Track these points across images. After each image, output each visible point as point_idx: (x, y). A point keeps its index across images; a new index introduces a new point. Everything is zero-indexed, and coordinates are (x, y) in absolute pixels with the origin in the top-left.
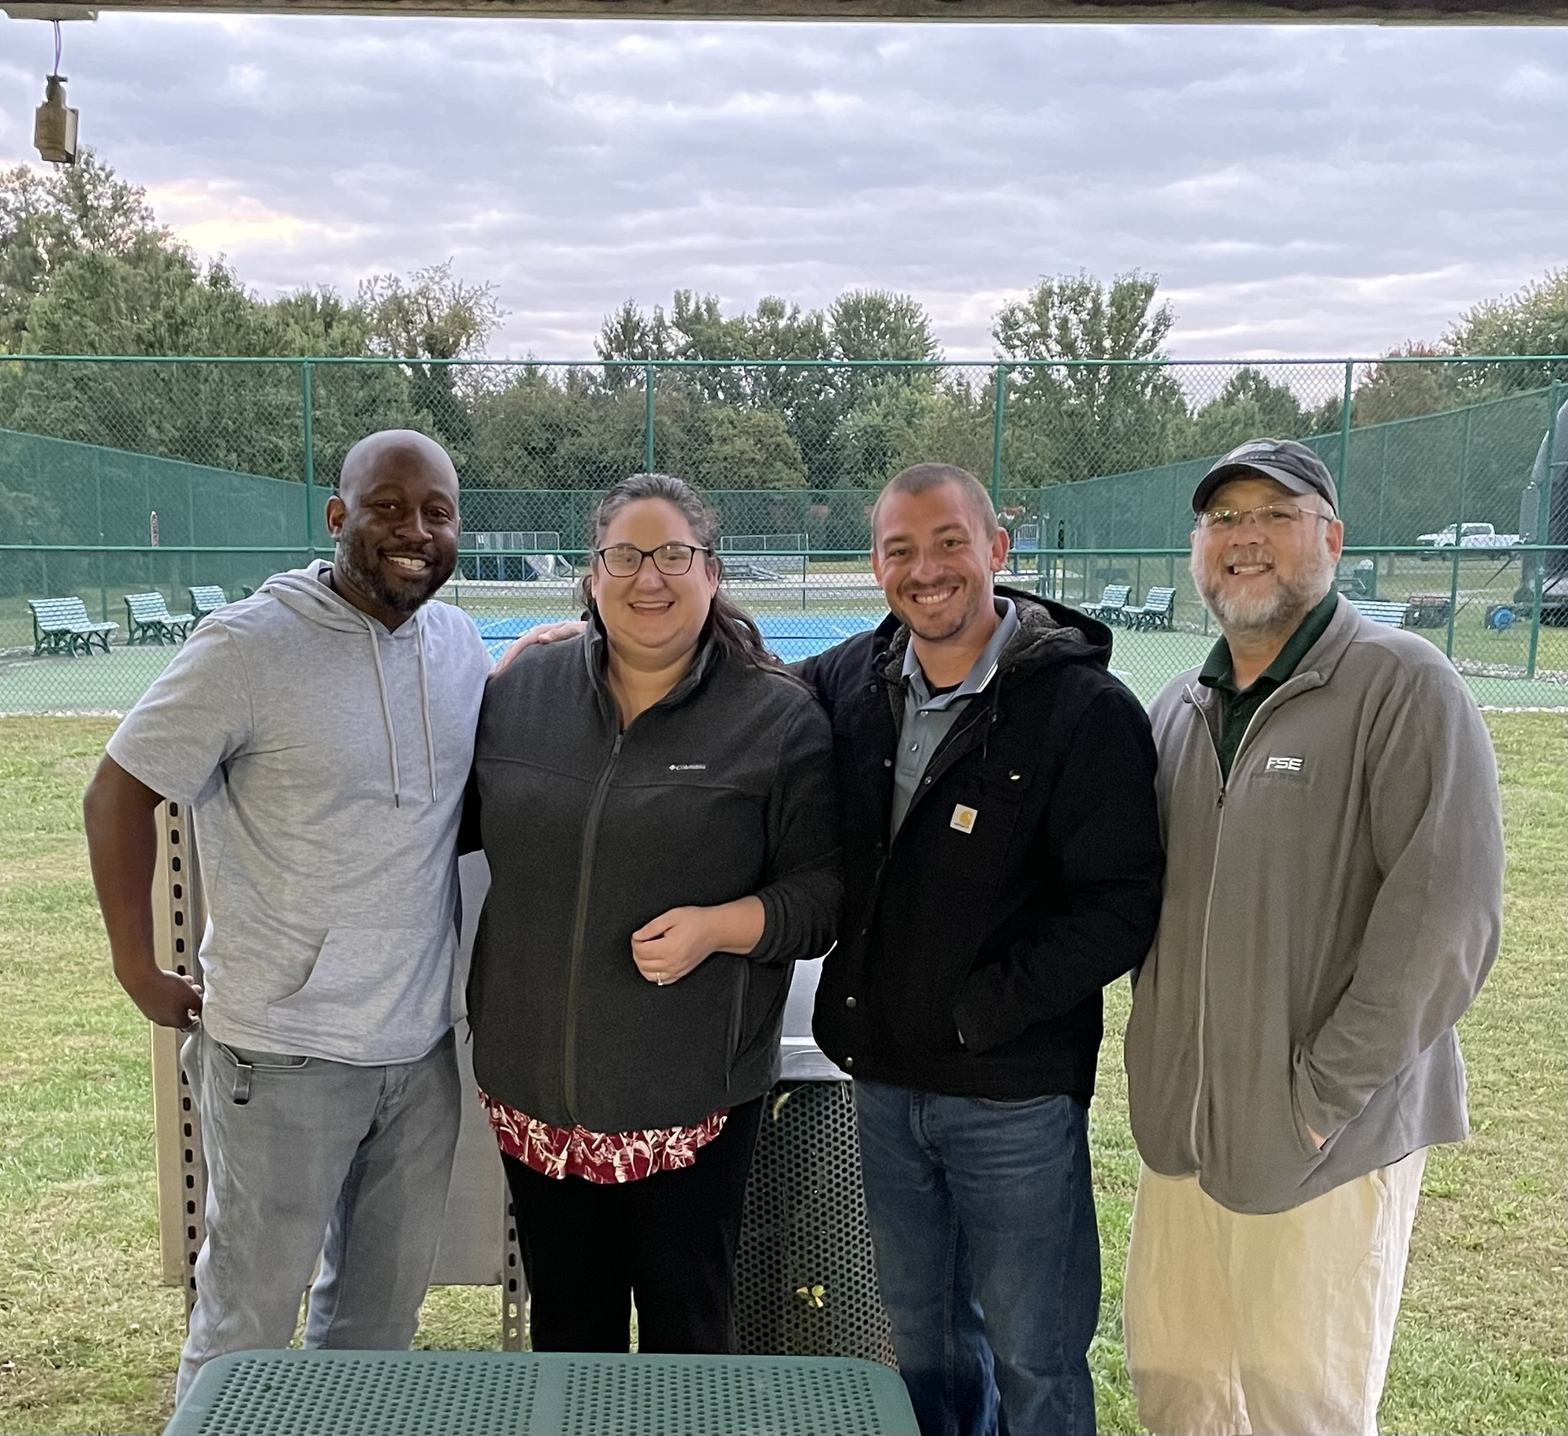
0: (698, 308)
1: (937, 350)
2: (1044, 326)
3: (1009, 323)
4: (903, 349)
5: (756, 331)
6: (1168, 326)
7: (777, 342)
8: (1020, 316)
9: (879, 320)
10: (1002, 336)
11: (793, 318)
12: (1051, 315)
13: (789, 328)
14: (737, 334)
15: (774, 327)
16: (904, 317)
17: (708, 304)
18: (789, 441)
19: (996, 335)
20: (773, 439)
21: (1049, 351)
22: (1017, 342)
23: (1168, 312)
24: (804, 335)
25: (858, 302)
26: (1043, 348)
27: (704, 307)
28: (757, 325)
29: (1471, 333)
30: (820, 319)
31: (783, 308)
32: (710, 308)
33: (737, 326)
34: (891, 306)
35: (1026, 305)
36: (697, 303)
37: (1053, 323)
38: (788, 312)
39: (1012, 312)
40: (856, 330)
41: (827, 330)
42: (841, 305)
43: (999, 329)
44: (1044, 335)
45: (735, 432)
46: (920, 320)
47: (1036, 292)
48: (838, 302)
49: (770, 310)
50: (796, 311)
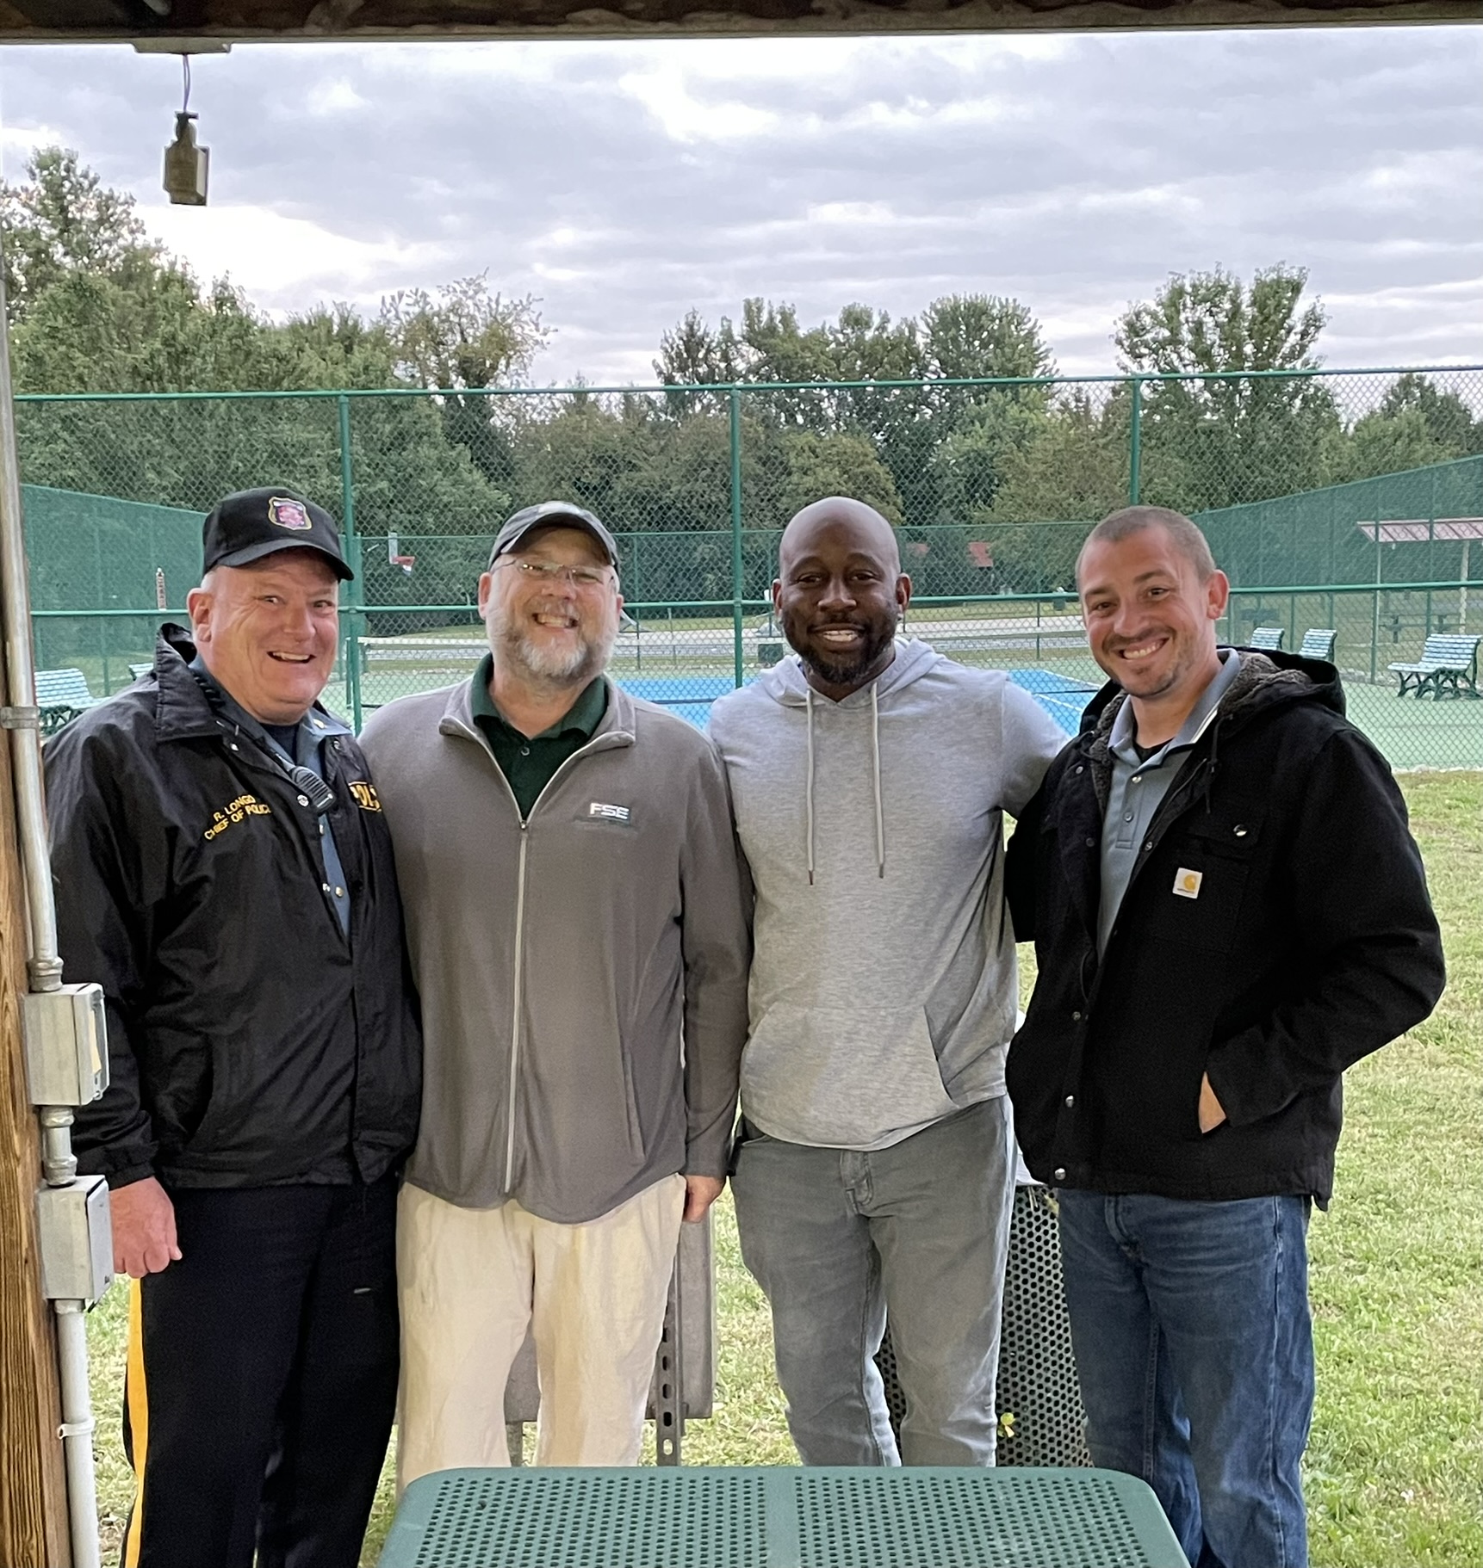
0: (771, 319)
1: (1049, 362)
2: (1175, 332)
3: (1134, 329)
4: (1010, 360)
5: (839, 344)
6: (1318, 328)
7: (863, 357)
8: (1147, 320)
9: (981, 328)
10: (1126, 343)
11: (882, 328)
12: (1182, 317)
13: (877, 340)
14: (817, 349)
15: (860, 339)
16: (1010, 323)
17: (783, 313)
18: (881, 470)
19: (1119, 342)
20: (860, 470)
21: (1181, 359)
22: (1144, 351)
23: (1318, 311)
24: (894, 347)
25: (956, 308)
26: (1174, 356)
27: (779, 317)
28: (840, 336)
30: (913, 329)
31: (870, 316)
32: (786, 318)
33: (818, 338)
34: (995, 312)
35: (1153, 306)
36: (770, 313)
37: (1185, 327)
38: (876, 320)
39: (1138, 315)
40: (955, 340)
41: (921, 340)
42: (937, 312)
43: (1123, 335)
44: (1175, 341)
45: (818, 461)
46: (1029, 325)
47: (1164, 292)
48: (933, 307)
49: (855, 319)
50: (885, 320)
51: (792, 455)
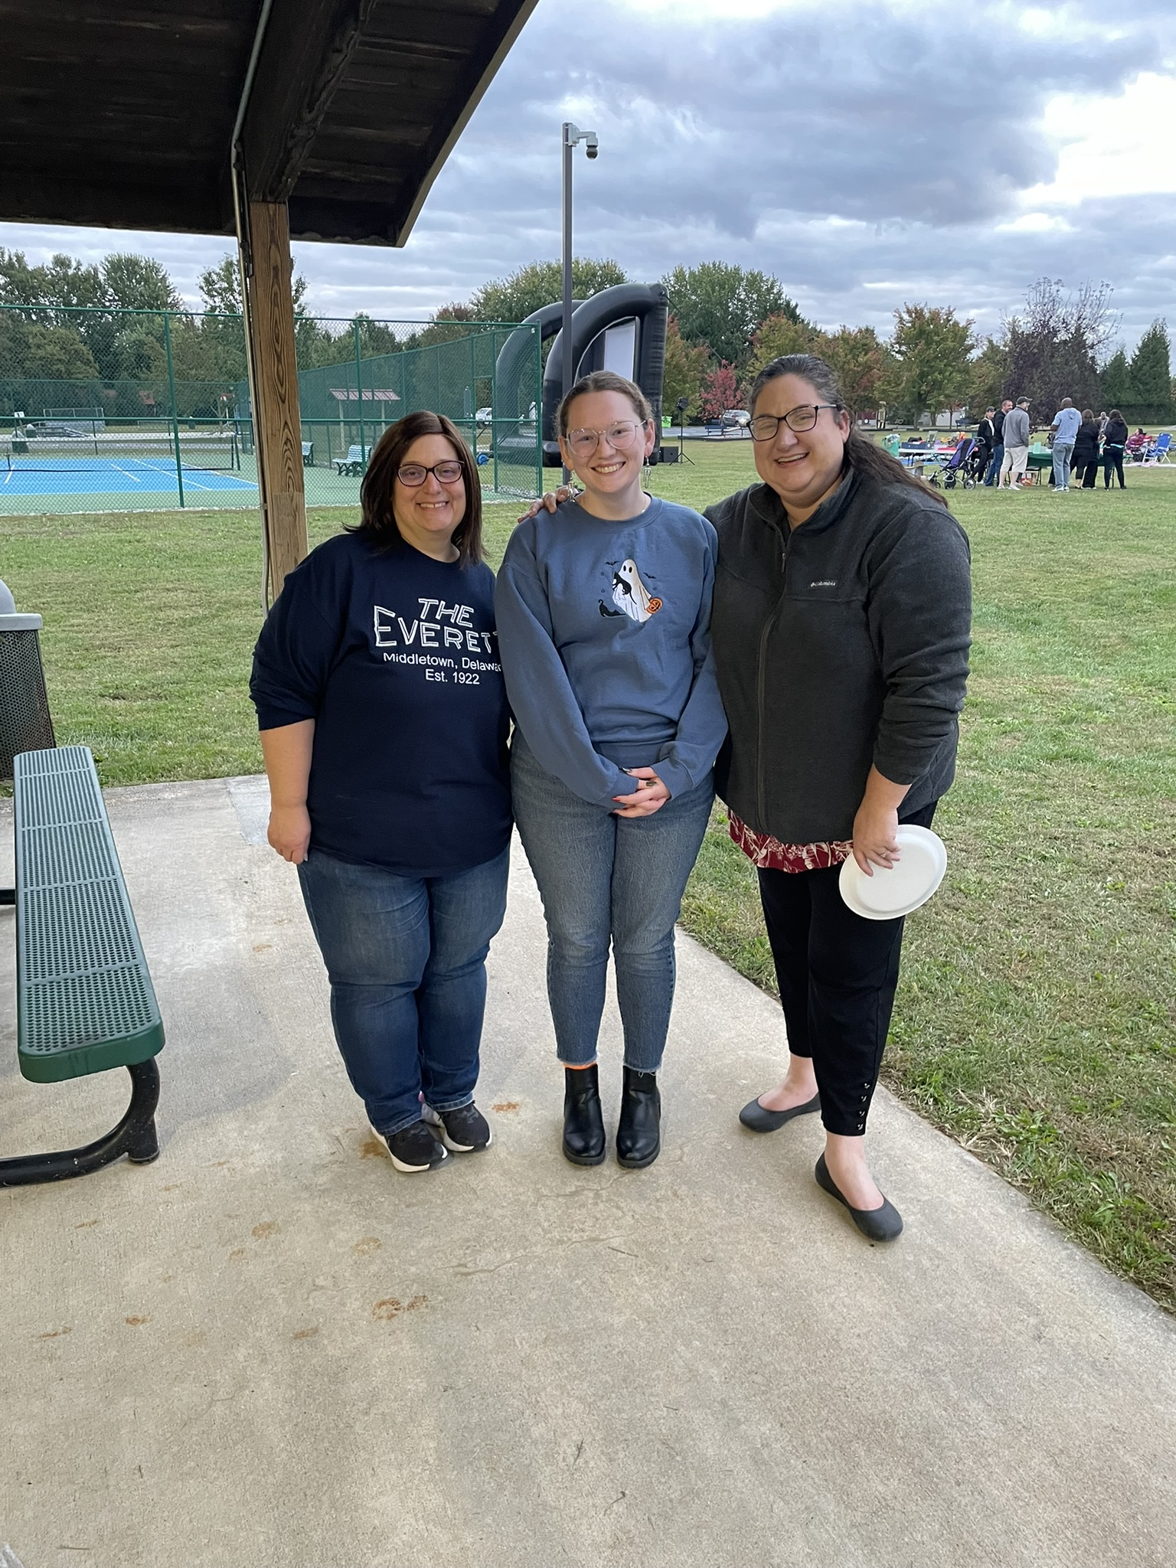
0: (10, 259)
1: (176, 294)
2: (230, 284)
3: (208, 281)
4: (153, 292)
5: (53, 276)
7: (68, 285)
8: (215, 277)
9: (136, 273)
10: (205, 289)
11: (78, 268)
12: (234, 277)
13: (75, 275)
14: (40, 278)
15: (66, 274)
16: (151, 271)
17: (17, 256)
18: (84, 348)
19: (201, 288)
20: (72, 347)
21: (236, 300)
22: (215, 294)
24: (86, 279)
25: (120, 260)
26: (231, 297)
27: (15, 259)
28: (54, 272)
29: (485, 299)
30: (96, 270)
31: (70, 262)
32: (20, 259)
33: (39, 273)
34: (142, 264)
35: (218, 271)
36: (10, 257)
37: (236, 283)
38: (74, 264)
39: (210, 274)
40: (121, 278)
41: (101, 278)
42: (109, 262)
43: (203, 285)
44: (231, 290)
45: (46, 341)
46: (163, 273)
47: (223, 263)
48: (106, 259)
49: (61, 262)
50: (79, 264)
51: (30, 337)
